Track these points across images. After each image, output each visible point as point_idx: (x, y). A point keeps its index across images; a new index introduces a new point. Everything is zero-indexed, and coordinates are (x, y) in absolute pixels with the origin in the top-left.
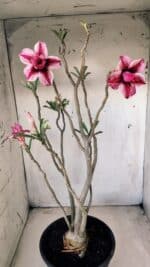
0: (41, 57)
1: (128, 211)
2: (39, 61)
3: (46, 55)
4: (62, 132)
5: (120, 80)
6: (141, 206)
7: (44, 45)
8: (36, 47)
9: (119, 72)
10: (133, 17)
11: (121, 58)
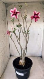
0: (15, 11)
1: (37, 58)
2: (14, 12)
3: (16, 11)
4: (20, 33)
5: (34, 17)
6: (41, 57)
7: (16, 9)
8: (14, 9)
9: (34, 15)
10: (41, 3)
11: (34, 11)
